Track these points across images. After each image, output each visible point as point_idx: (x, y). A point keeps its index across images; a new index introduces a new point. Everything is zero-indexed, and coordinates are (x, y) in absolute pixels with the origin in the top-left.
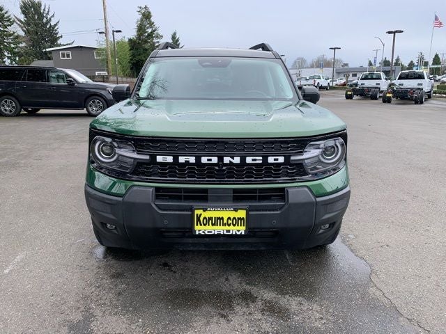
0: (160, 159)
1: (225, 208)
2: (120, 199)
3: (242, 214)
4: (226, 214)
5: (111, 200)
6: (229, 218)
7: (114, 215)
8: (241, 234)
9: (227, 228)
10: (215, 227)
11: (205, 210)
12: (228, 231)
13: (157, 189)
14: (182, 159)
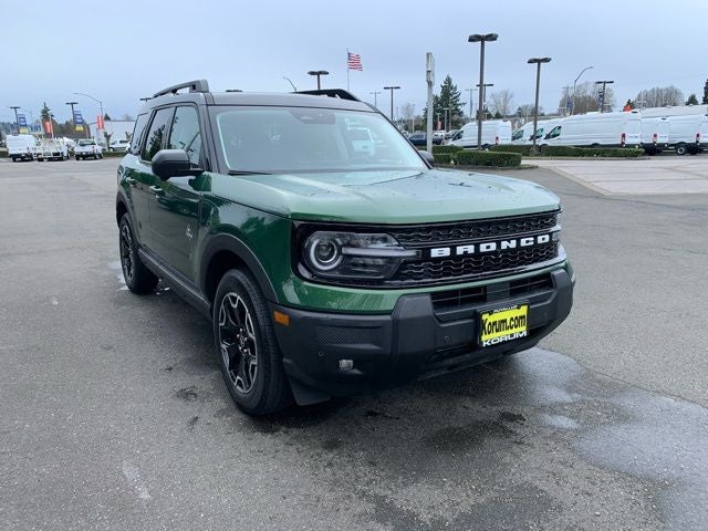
0: (435, 253)
1: (509, 306)
2: (388, 318)
3: (523, 311)
4: (508, 314)
5: (373, 321)
6: (512, 319)
7: (376, 344)
8: (523, 337)
9: (510, 331)
10: (499, 334)
11: (491, 313)
12: (512, 335)
13: (434, 295)
14: (460, 250)
